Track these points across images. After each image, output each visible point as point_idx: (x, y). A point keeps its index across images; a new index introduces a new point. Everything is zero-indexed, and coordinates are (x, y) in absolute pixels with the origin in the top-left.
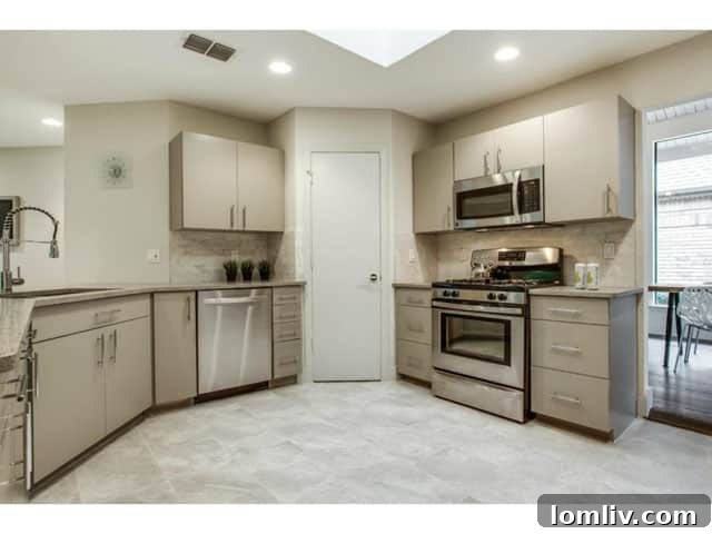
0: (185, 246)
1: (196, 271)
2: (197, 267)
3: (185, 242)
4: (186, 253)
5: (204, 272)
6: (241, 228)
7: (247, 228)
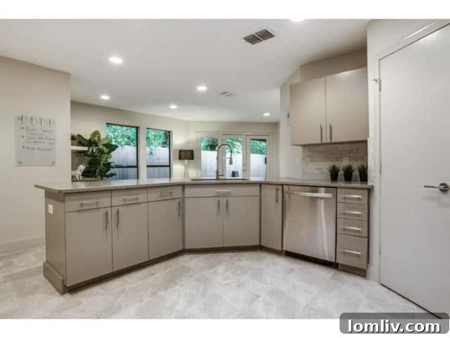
0: (311, 156)
1: (317, 172)
2: (319, 169)
3: (310, 154)
4: (312, 161)
5: (322, 173)
6: (329, 141)
7: (333, 141)
